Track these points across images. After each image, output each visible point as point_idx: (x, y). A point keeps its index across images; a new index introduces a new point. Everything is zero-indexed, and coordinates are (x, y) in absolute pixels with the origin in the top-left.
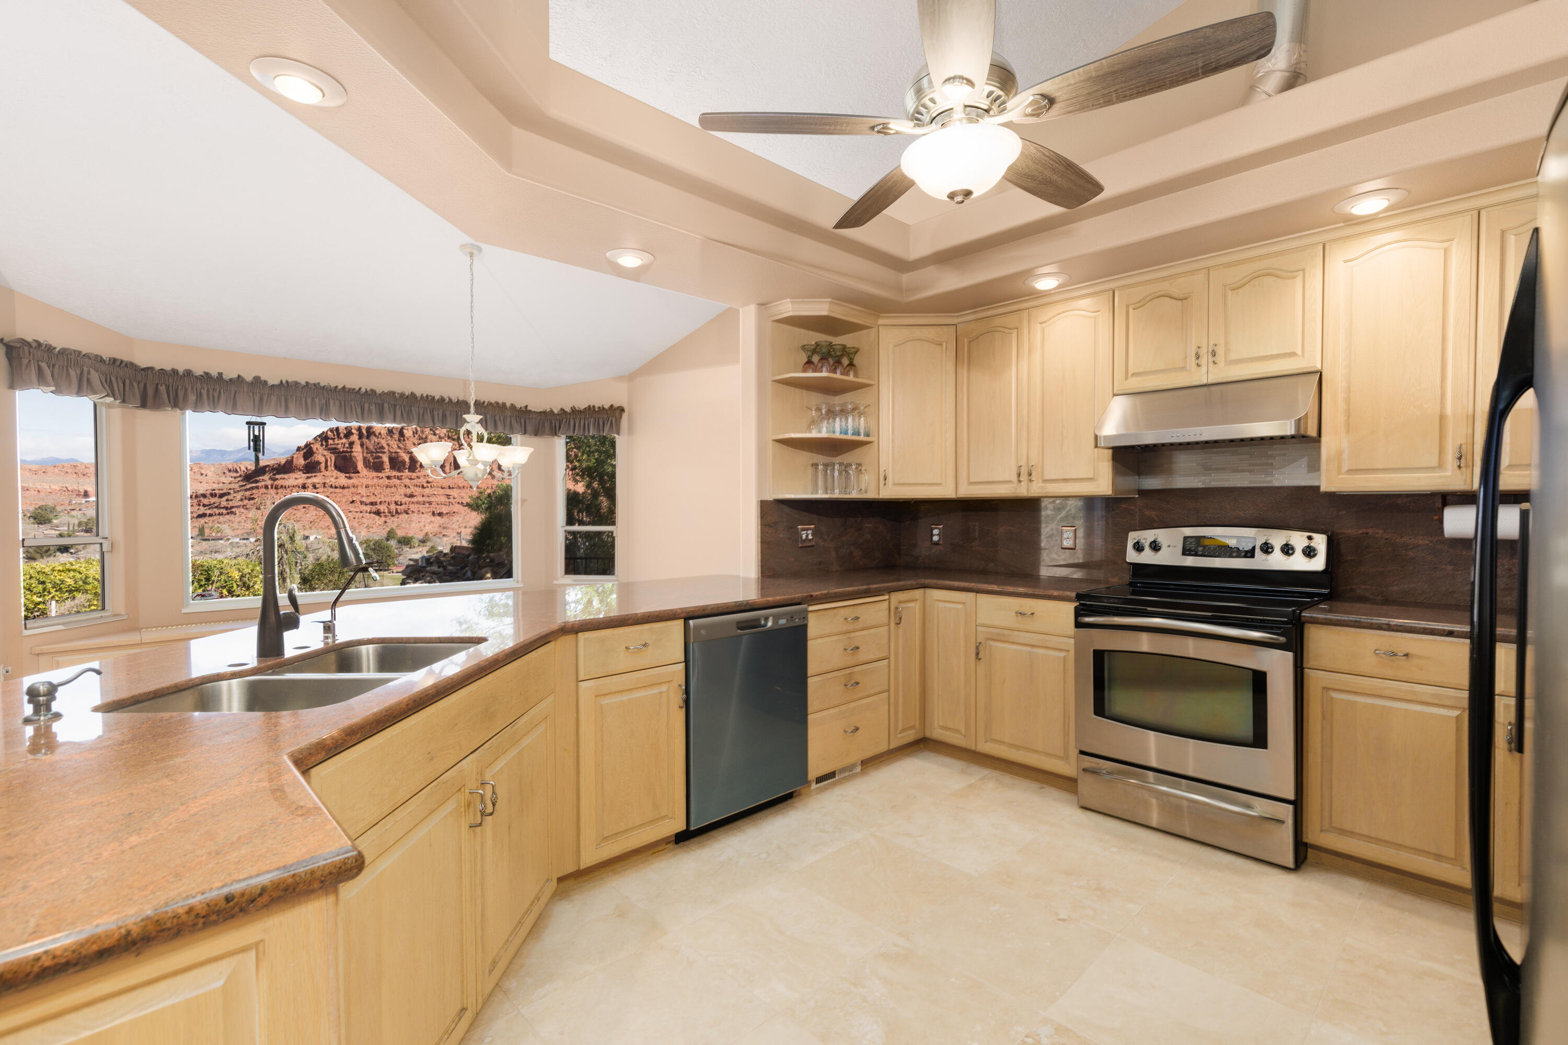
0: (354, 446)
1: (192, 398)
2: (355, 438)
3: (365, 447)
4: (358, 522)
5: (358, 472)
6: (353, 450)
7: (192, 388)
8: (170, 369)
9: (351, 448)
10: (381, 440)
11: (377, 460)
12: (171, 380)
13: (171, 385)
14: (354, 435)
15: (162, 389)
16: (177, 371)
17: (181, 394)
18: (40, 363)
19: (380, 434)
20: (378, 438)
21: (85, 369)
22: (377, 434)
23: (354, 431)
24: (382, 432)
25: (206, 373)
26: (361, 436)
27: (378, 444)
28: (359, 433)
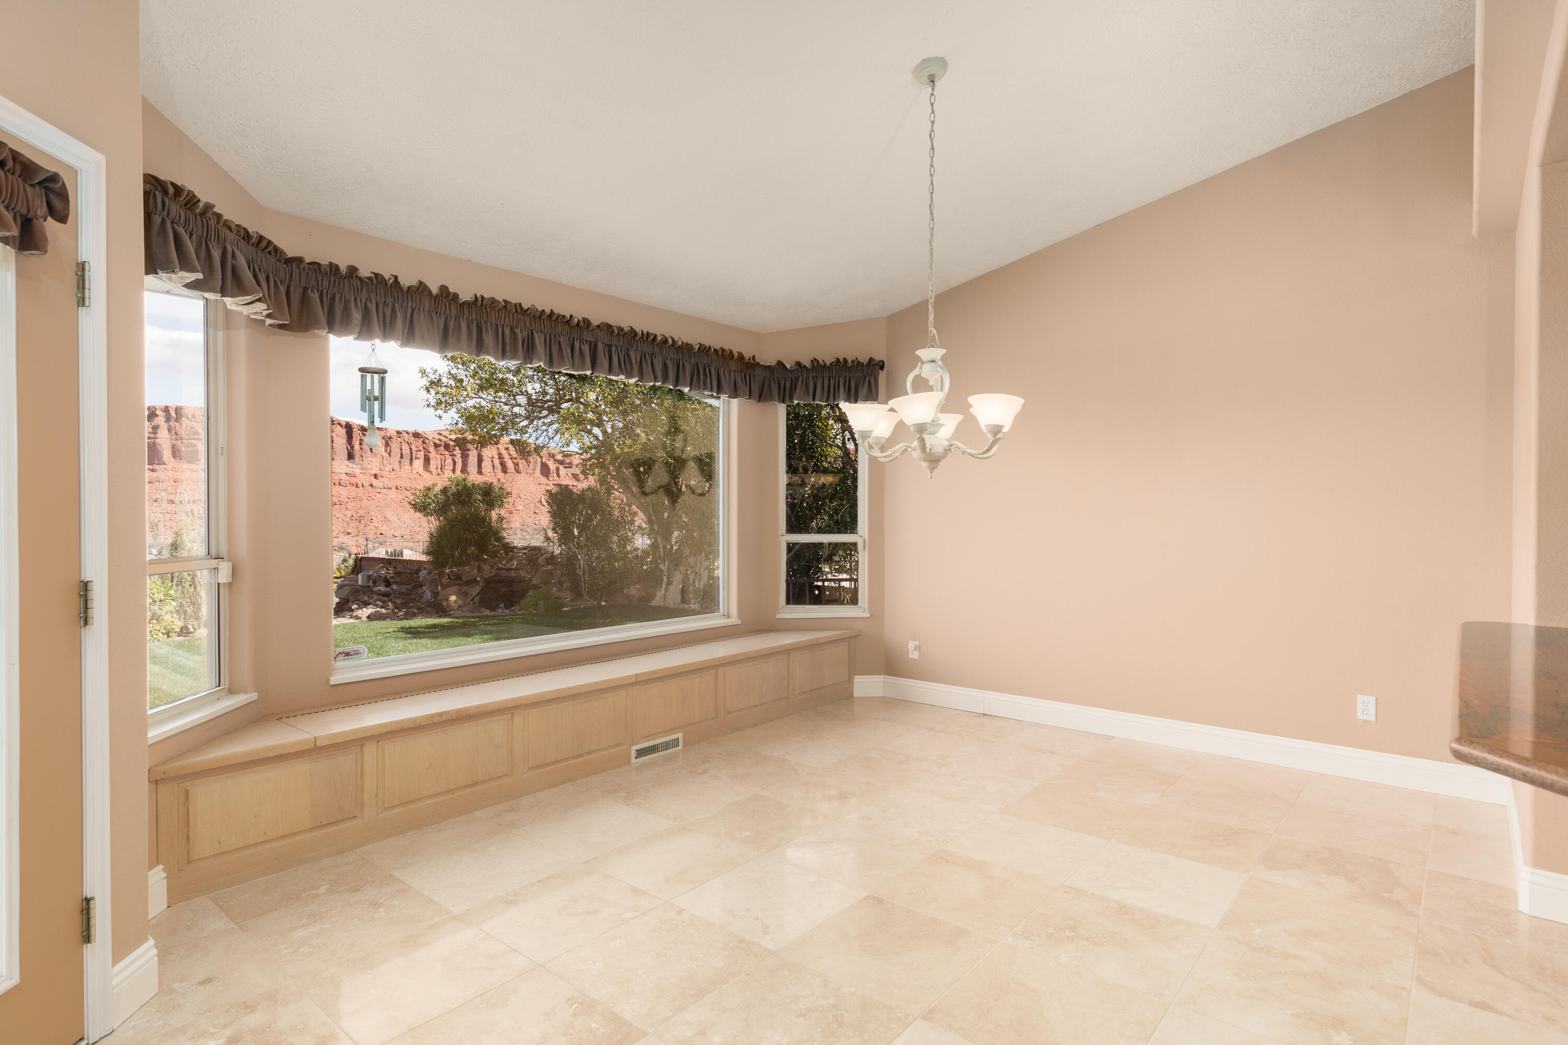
0: (159, 431)
1: (357, 315)
2: (160, 420)
3: (174, 432)
4: (165, 526)
5: (164, 463)
6: (158, 436)
7: (356, 299)
8: (327, 263)
9: (155, 433)
10: (196, 424)
11: (190, 449)
12: (325, 283)
13: (325, 292)
14: (160, 418)
15: (315, 296)
16: (337, 267)
17: (338, 308)
18: (175, 225)
19: (193, 416)
20: (192, 421)
21: (229, 248)
22: (190, 417)
23: (158, 412)
24: (196, 414)
25: (377, 275)
26: (168, 419)
27: (191, 428)
28: (166, 415)
